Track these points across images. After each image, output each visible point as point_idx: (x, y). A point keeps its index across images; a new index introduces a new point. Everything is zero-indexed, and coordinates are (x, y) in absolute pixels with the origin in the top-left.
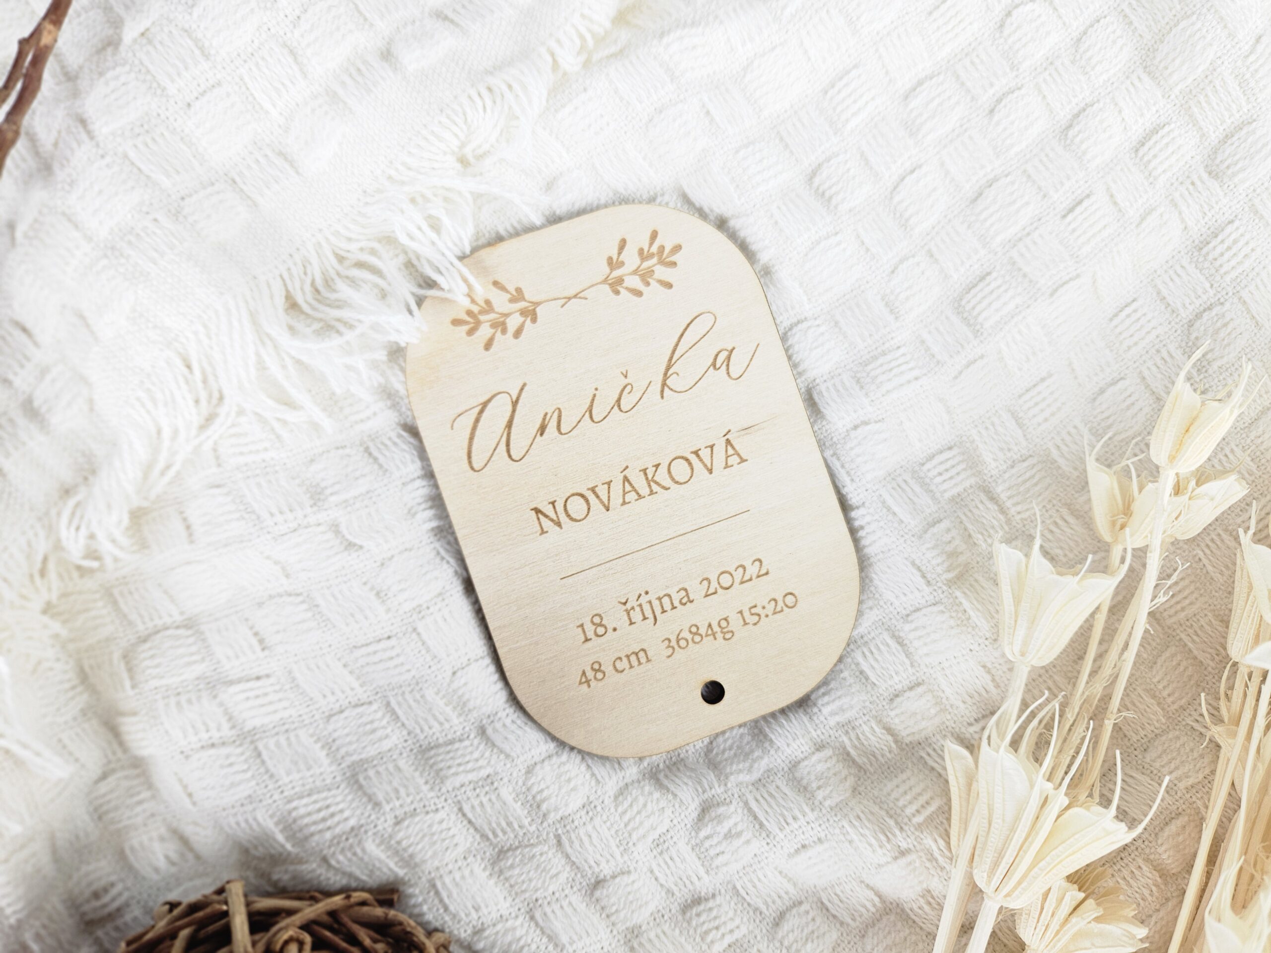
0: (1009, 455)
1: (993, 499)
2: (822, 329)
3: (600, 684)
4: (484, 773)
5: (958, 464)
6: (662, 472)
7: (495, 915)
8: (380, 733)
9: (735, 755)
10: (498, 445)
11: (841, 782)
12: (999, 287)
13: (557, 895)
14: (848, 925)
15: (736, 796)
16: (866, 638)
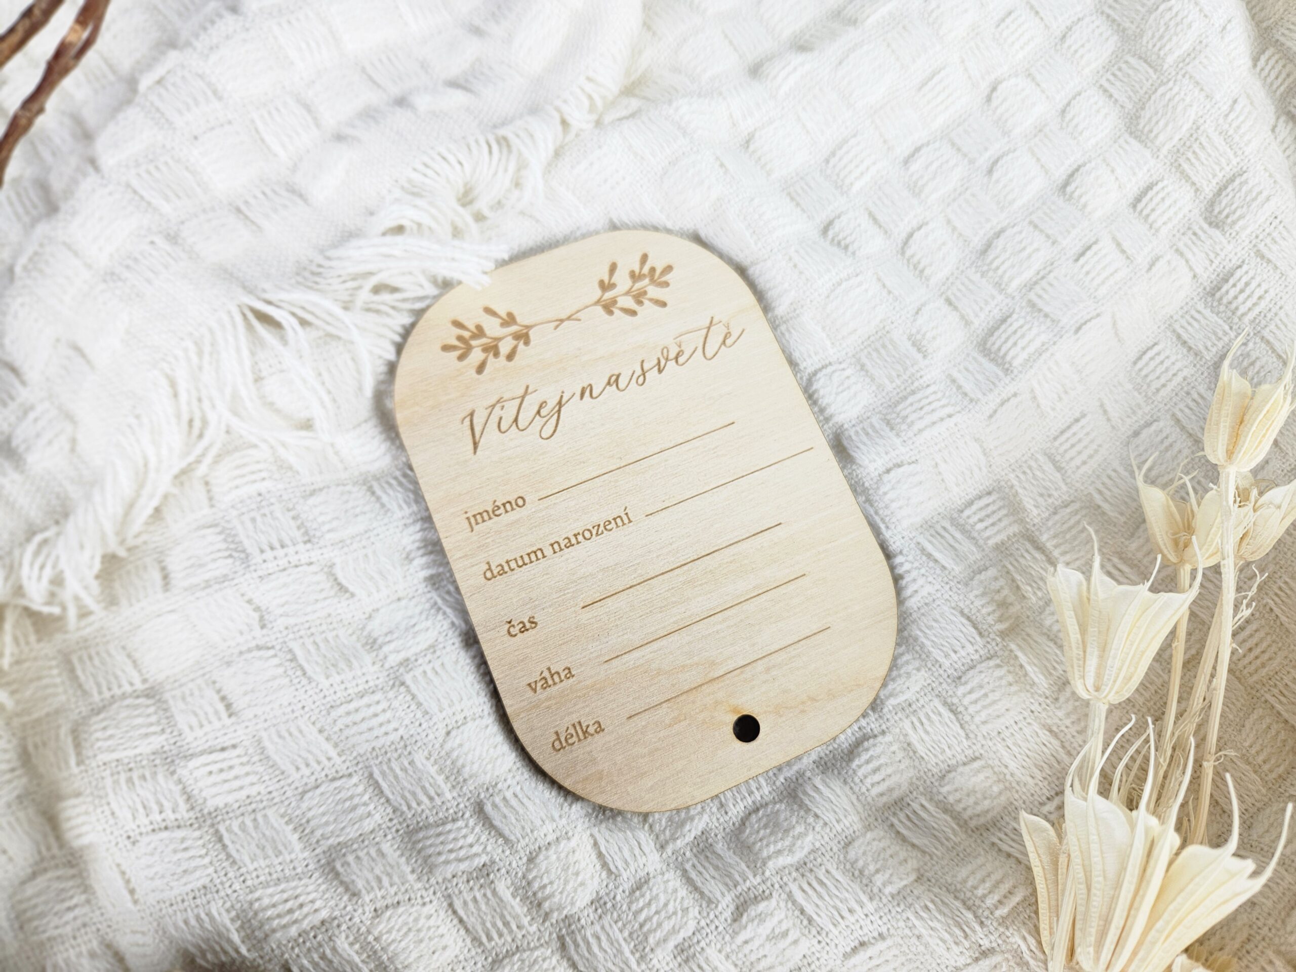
0: (1049, 501)
1: (1040, 548)
2: (848, 373)
4: (478, 862)
5: (999, 509)
8: (361, 811)
15: (777, 886)
16: (914, 707)
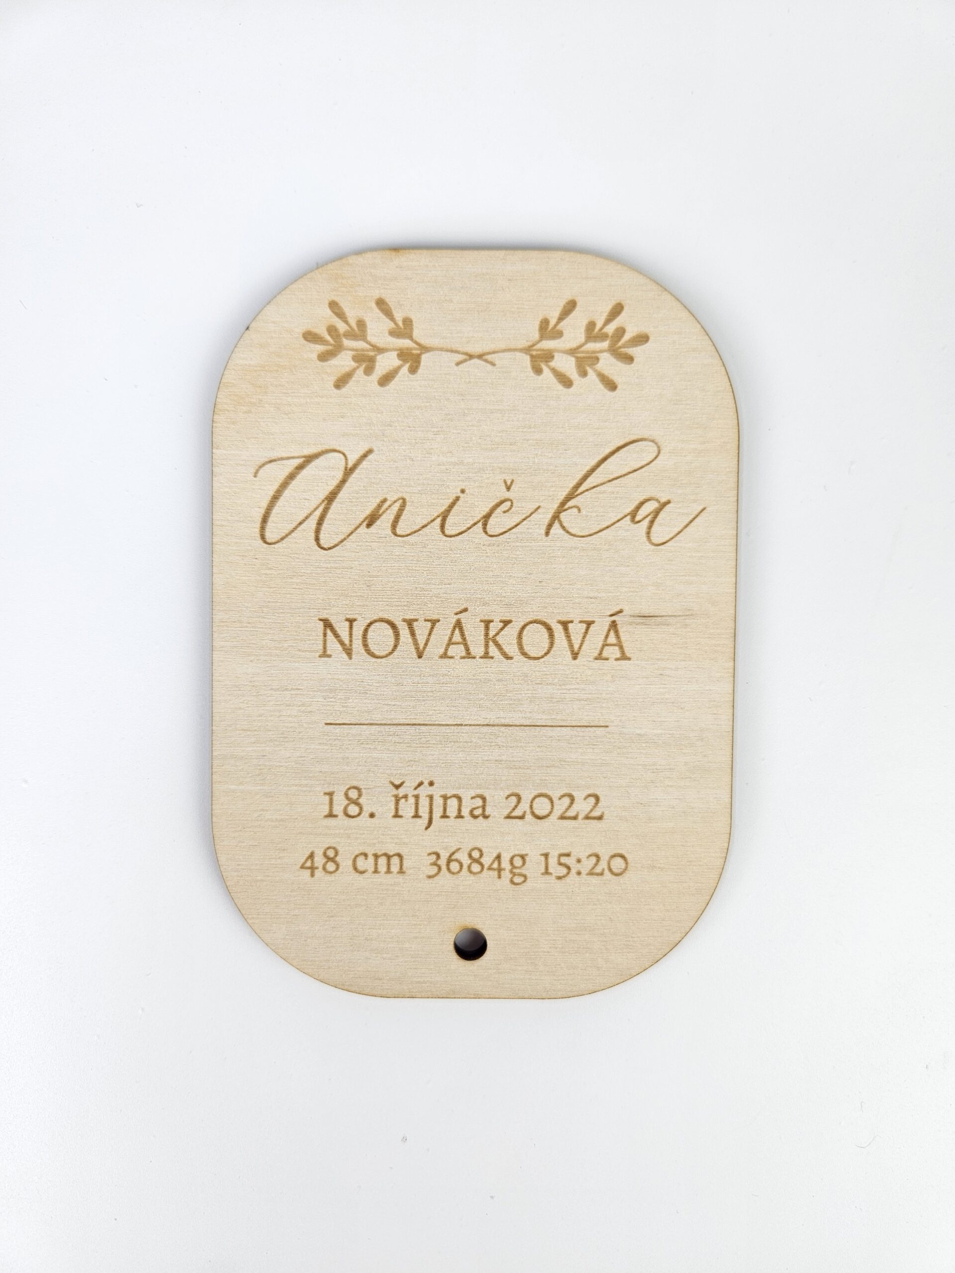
3: (329, 878)
6: (511, 632)
10: (307, 518)
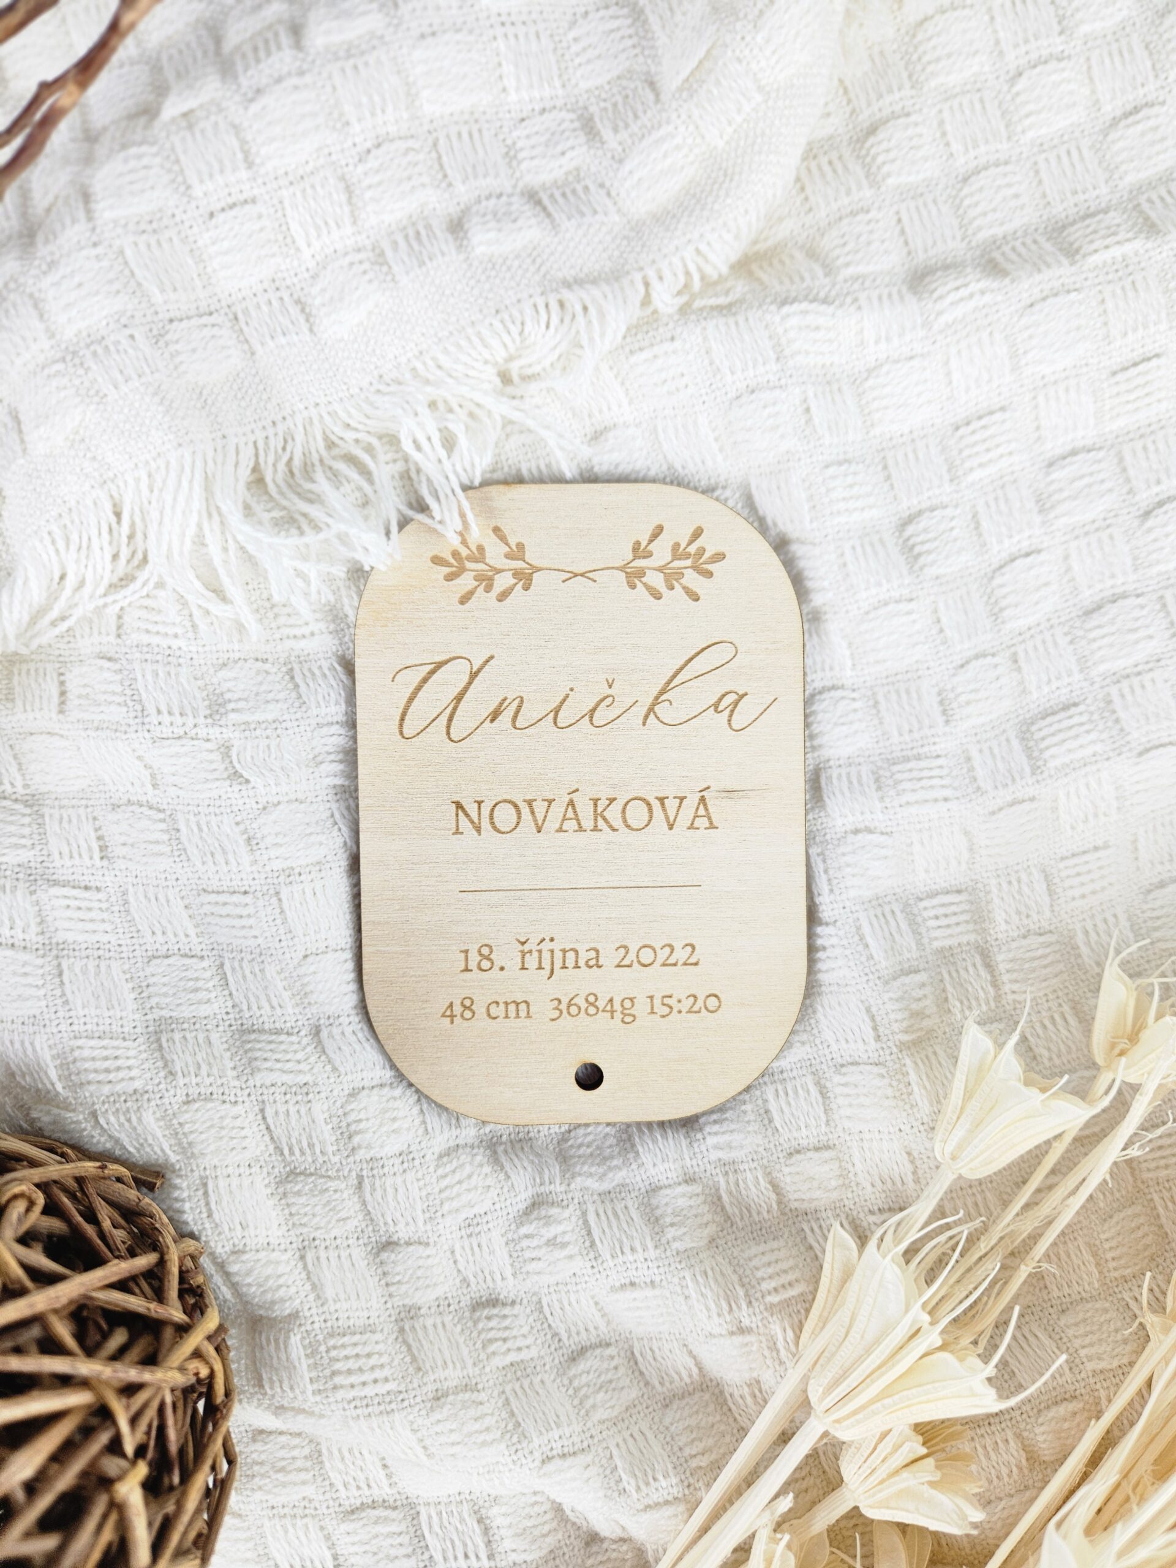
0: (1025, 921)
1: (989, 966)
2: (857, 705)
3: (466, 1024)
4: (301, 1079)
5: (962, 912)
6: (617, 807)
7: (262, 1240)
8: (202, 995)
9: (591, 1155)
10: (439, 716)
11: (700, 1226)
12: (1082, 724)
13: (338, 1241)
14: (653, 1387)
15: (576, 1201)
16: (785, 1075)
